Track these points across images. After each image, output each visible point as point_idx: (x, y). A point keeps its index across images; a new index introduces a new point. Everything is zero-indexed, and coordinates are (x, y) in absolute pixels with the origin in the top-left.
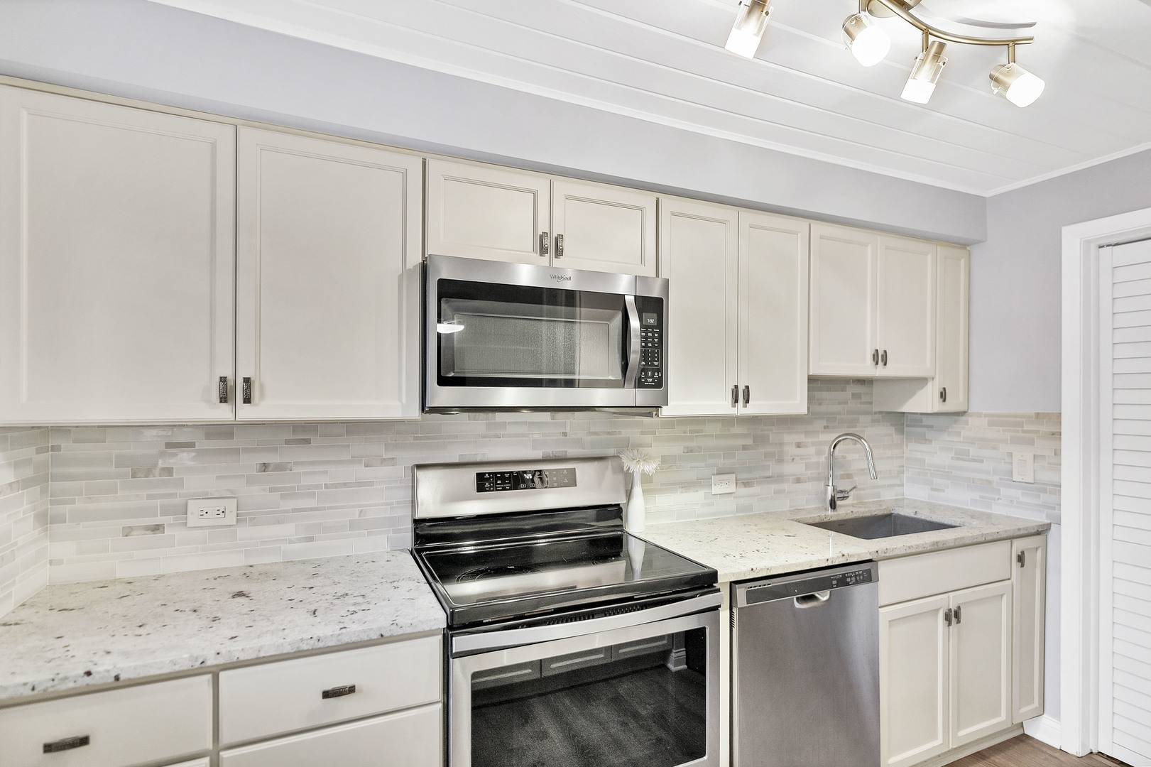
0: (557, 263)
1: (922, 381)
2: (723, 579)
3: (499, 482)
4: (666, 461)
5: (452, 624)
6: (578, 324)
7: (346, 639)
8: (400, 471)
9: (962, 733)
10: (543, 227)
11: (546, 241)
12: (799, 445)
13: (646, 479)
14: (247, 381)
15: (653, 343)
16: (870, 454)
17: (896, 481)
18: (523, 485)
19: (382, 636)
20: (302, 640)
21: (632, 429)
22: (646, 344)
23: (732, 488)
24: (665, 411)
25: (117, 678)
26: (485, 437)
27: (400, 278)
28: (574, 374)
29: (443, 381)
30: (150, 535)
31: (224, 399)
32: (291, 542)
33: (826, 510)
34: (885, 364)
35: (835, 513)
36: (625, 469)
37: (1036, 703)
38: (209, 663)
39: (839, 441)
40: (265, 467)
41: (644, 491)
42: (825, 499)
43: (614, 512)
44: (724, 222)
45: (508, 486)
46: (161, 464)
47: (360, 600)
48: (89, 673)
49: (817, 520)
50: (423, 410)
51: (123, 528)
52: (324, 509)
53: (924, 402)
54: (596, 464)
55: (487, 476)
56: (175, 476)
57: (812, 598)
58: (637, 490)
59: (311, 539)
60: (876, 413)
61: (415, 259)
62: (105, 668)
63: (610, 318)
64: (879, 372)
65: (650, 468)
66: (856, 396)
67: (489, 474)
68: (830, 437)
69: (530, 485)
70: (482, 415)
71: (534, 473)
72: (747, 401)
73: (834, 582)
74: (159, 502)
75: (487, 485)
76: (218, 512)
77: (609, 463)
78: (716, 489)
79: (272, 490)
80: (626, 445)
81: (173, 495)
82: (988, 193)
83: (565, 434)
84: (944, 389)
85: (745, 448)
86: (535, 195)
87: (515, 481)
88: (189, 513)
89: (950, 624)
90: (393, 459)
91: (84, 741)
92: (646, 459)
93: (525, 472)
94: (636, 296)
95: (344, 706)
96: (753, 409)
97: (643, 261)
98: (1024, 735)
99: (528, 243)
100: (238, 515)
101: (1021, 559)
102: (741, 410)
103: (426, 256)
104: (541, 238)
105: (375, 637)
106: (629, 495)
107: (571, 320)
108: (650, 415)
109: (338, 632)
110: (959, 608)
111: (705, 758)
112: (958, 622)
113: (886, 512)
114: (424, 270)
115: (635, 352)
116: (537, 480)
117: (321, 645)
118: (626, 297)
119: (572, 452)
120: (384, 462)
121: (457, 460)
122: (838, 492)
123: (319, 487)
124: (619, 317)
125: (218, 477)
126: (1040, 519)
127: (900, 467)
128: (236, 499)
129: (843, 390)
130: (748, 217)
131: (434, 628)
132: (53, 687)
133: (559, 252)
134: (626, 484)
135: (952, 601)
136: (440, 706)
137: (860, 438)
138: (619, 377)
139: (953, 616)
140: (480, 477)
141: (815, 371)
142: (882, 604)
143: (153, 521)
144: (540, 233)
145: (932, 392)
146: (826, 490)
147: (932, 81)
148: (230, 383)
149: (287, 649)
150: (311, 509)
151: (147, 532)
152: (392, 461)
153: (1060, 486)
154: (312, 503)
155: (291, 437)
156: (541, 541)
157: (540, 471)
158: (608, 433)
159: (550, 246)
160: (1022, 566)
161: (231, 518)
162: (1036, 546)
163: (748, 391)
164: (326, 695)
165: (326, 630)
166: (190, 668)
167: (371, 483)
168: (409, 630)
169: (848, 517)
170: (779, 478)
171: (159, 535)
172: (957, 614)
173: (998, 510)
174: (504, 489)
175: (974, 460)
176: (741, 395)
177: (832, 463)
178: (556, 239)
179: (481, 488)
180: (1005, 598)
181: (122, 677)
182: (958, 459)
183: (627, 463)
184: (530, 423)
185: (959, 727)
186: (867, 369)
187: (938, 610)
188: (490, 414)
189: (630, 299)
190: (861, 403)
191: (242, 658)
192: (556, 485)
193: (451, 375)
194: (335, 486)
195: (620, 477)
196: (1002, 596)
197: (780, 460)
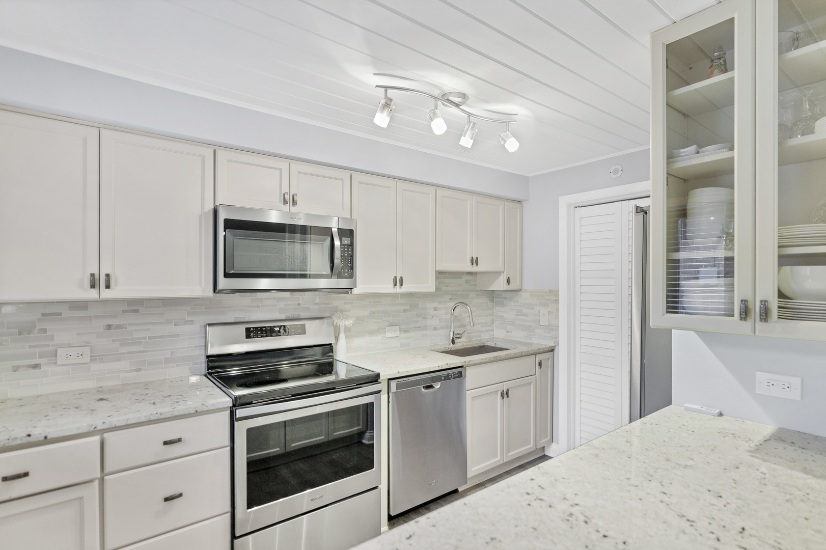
0: (294, 209)
1: (498, 273)
2: (383, 377)
3: (259, 332)
4: (359, 319)
5: (236, 404)
6: (309, 244)
7: (176, 413)
8: (197, 327)
9: (510, 454)
10: (285, 189)
11: (287, 197)
12: (435, 309)
13: (348, 330)
14: (108, 275)
15: (348, 254)
16: (470, 313)
17: (490, 328)
18: (274, 334)
19: (196, 411)
20: (151, 414)
21: (339, 301)
22: (344, 255)
23: (398, 334)
24: (355, 291)
25: (46, 438)
26: (250, 307)
27: (201, 217)
28: (306, 271)
29: (227, 275)
30: (32, 371)
31: (93, 286)
32: (126, 372)
33: (450, 345)
34: (477, 265)
35: (454, 346)
36: (335, 323)
37: (549, 438)
38: (99, 428)
39: (456, 307)
40: (109, 327)
41: (346, 337)
42: (449, 339)
43: (328, 349)
44: (389, 187)
45: (264, 335)
46: (39, 326)
47: (180, 397)
48: (29, 435)
49: (444, 350)
50: (214, 292)
51: (13, 367)
52: (148, 351)
53: (499, 285)
54: (317, 321)
55: (252, 330)
56: (48, 334)
57: (431, 387)
58: (342, 336)
59: (140, 370)
60: (478, 291)
61: (210, 207)
62: (38, 433)
63: (324, 240)
64: (474, 269)
65: (349, 323)
66: (467, 281)
67: (253, 328)
68: (452, 304)
69: (278, 334)
70: (248, 294)
71: (280, 327)
72: (402, 285)
73: (443, 378)
74: (37, 350)
75: (252, 334)
76: (78, 355)
77: (325, 320)
78: (388, 335)
79: (114, 341)
80: (335, 311)
81: (48, 346)
82: (530, 175)
83: (299, 305)
84: (509, 278)
85: (405, 311)
86: (281, 170)
87: (268, 332)
88: (58, 355)
89: (503, 398)
90: (192, 321)
91: (26, 475)
92: (347, 318)
93: (275, 327)
94: (338, 229)
95: (175, 450)
96: (406, 288)
97: (343, 208)
98: (545, 456)
99: (277, 199)
100: (91, 356)
101: (540, 364)
102: (398, 290)
103: (216, 204)
104: (284, 195)
105: (193, 412)
106: (337, 339)
107: (304, 242)
108: (347, 293)
109: (172, 410)
110: (508, 390)
111: (373, 469)
112: (508, 397)
113: (481, 345)
114: (215, 212)
115: (338, 259)
116: (282, 330)
117: (162, 417)
118: (333, 229)
119: (303, 315)
120: (186, 322)
121: (233, 321)
122: (456, 335)
123: (145, 338)
124: (329, 239)
125: (78, 334)
126: (549, 344)
127: (492, 320)
128: (89, 348)
129: (461, 278)
130: (402, 185)
131: (225, 406)
132: (8, 443)
133: (294, 203)
134: (335, 333)
135: (505, 387)
136: (229, 448)
137: (466, 304)
138: (329, 272)
139: (505, 394)
140: (248, 330)
141: (439, 268)
142: (468, 389)
143: (33, 362)
144: (283, 192)
145: (502, 279)
146: (450, 333)
147: (471, 139)
148: (97, 277)
149: (143, 420)
150: (140, 352)
151: (29, 369)
152: (192, 322)
153: (558, 327)
154: (141, 348)
155: (126, 308)
156: (285, 366)
157: (284, 326)
158: (325, 304)
159: (289, 200)
160: (541, 368)
161: (87, 359)
162: (548, 357)
163: (402, 280)
164: (166, 443)
165: (165, 409)
166: (88, 431)
167: (178, 335)
168: (212, 408)
169: (461, 348)
170: (425, 328)
171: (37, 370)
172: (507, 394)
173: (534, 341)
174: (262, 337)
175: (525, 315)
176: (398, 282)
177: (454, 319)
178: (293, 196)
179: (248, 336)
180: (532, 384)
181: (49, 437)
182: (518, 315)
183: (336, 321)
184: (277, 298)
185: (508, 452)
186: (468, 267)
187: (498, 391)
188: (253, 294)
189: (335, 230)
190: (471, 285)
191: (117, 425)
192: (293, 333)
193: (232, 272)
194: (154, 337)
195: (332, 329)
196: (531, 383)
197: (425, 318)
